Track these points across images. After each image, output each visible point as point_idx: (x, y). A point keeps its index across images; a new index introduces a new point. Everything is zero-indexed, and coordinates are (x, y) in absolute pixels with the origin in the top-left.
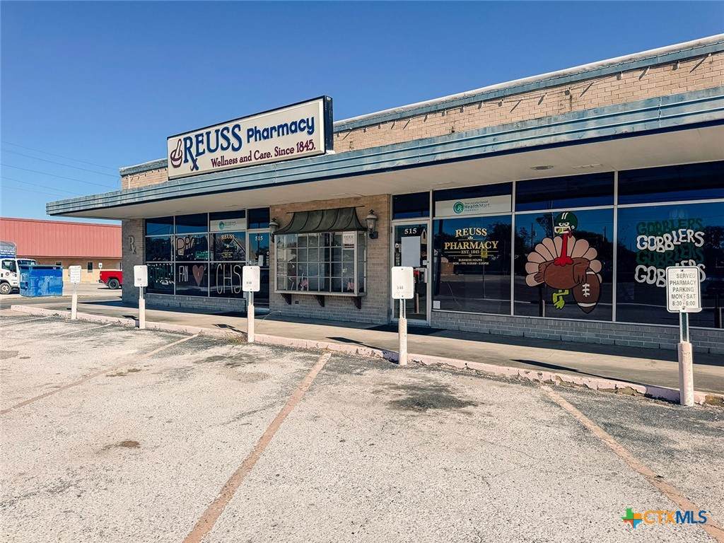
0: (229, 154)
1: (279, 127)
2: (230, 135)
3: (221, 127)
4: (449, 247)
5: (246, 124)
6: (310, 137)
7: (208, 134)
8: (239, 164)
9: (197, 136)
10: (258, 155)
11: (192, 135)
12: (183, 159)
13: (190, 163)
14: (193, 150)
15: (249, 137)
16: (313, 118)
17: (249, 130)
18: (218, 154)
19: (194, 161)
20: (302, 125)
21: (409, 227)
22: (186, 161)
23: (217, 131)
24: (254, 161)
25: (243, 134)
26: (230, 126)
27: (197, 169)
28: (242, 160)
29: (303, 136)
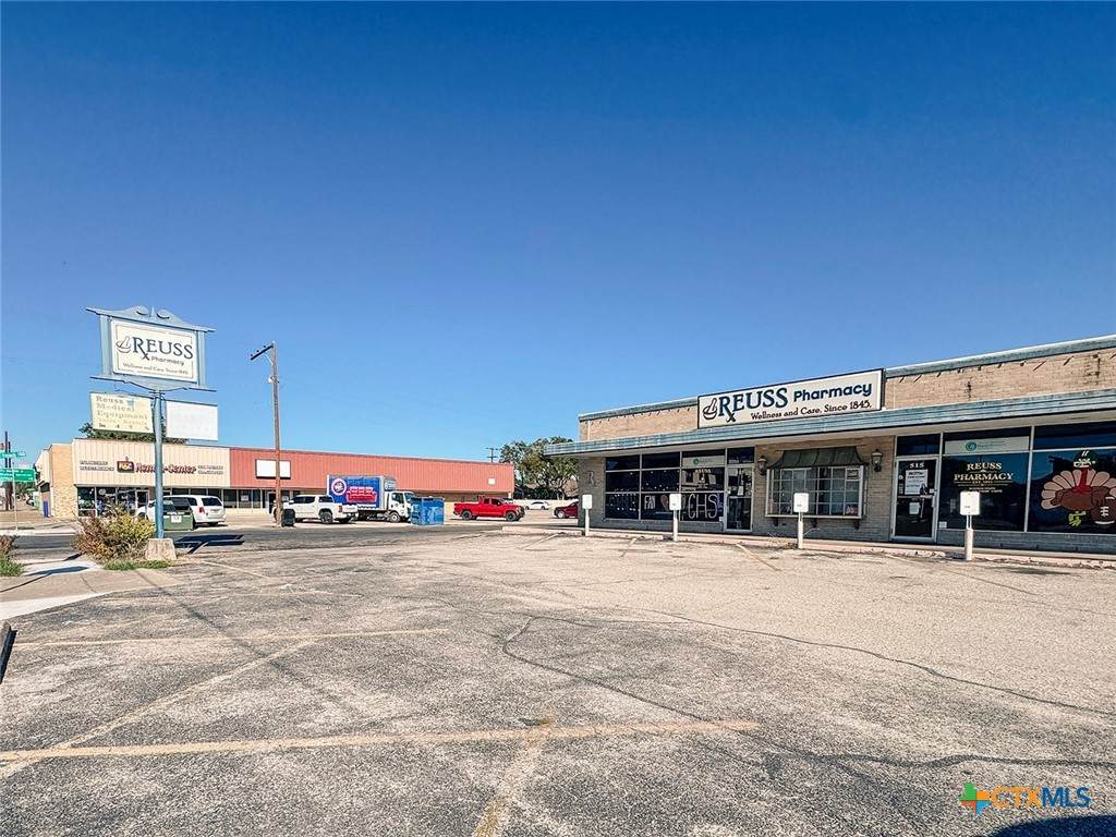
0: (772, 410)
1: (831, 391)
2: (774, 396)
3: (764, 390)
4: (959, 479)
5: (792, 389)
6: (867, 398)
7: (749, 395)
8: (783, 417)
9: (735, 397)
10: (804, 411)
11: (731, 396)
12: (718, 412)
13: (727, 416)
14: (731, 407)
15: (796, 397)
16: (870, 385)
17: (796, 393)
18: (760, 410)
19: (731, 416)
20: (857, 390)
21: (914, 462)
22: (721, 414)
23: (760, 393)
24: (800, 415)
25: (789, 396)
26: (776, 389)
27: (734, 420)
28: (786, 414)
29: (860, 398)
